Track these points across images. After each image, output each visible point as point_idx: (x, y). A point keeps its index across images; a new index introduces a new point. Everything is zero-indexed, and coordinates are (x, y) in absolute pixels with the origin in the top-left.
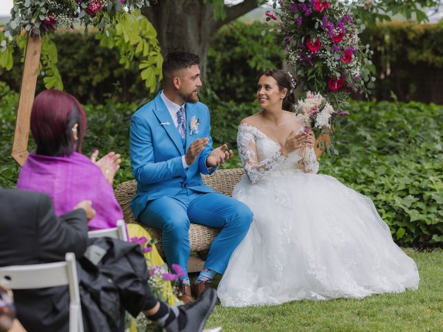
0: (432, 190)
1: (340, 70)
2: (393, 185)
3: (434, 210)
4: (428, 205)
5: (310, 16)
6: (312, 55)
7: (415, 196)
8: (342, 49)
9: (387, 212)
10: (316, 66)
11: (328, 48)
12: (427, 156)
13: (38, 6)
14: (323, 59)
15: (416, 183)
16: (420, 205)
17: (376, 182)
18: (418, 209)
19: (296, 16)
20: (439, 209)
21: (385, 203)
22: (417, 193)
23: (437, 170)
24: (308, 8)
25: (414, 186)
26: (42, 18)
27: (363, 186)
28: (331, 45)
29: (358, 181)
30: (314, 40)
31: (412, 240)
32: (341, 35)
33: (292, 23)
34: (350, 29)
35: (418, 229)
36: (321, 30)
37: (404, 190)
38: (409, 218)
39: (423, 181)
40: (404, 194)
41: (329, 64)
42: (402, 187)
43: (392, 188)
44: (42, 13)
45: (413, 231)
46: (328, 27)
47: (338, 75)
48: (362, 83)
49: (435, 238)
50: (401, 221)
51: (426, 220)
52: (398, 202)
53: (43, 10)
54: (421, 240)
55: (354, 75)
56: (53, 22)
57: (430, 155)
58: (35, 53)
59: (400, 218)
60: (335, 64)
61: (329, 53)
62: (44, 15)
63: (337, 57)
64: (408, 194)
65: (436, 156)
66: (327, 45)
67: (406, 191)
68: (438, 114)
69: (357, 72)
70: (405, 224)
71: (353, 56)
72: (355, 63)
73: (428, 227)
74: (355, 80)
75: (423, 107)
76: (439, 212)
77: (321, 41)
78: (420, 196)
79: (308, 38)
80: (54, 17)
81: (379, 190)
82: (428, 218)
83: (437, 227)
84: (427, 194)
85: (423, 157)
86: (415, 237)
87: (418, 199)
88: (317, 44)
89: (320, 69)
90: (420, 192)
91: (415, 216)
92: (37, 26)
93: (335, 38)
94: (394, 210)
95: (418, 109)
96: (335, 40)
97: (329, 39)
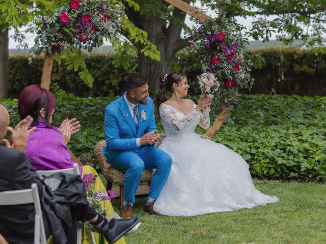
0: (291, 146)
1: (233, 75)
2: (268, 143)
3: (291, 157)
4: (288, 155)
5: (214, 43)
6: (215, 66)
7: (281, 149)
8: (234, 62)
9: (264, 159)
10: (218, 73)
11: (225, 62)
12: (293, 126)
13: (50, 36)
14: (222, 68)
15: (282, 142)
16: (284, 155)
17: (259, 141)
18: (282, 157)
20: (294, 157)
21: (263, 154)
22: (282, 148)
23: (296, 134)
24: (213, 38)
25: (281, 144)
26: (53, 44)
27: (251, 143)
28: (227, 60)
29: (249, 141)
30: (216, 57)
31: (278, 176)
32: (233, 54)
33: (204, 47)
34: (238, 50)
35: (282, 169)
36: (221, 51)
37: (274, 146)
38: (277, 162)
39: (286, 141)
40: (275, 148)
41: (226, 72)
42: (273, 144)
43: (268, 144)
44: (52, 41)
45: (279, 170)
46: (225, 49)
47: (231, 77)
48: (247, 82)
49: (292, 174)
50: (272, 164)
51: (287, 164)
52: (271, 153)
53: (54, 39)
54: (284, 176)
55: (241, 78)
56: (59, 46)
57: (295, 126)
58: (50, 64)
59: (271, 162)
60: (229, 71)
61: (225, 65)
62: (54, 42)
63: (230, 67)
64: (277, 148)
65: (298, 126)
66: (224, 60)
67: (276, 146)
68: (307, 102)
69: (243, 76)
70: (275, 166)
71: (240, 67)
72: (241, 70)
73: (288, 168)
74: (242, 81)
75: (299, 98)
76: (294, 159)
77: (220, 57)
78: (284, 150)
79: (213, 56)
80: (60, 43)
81: (260, 146)
82: (288, 162)
83: (294, 168)
84: (288, 148)
85: (291, 127)
86: (280, 173)
87: (282, 151)
88: (218, 59)
89: (220, 74)
90: (284, 147)
91: (280, 161)
92: (50, 48)
93: (229, 55)
94: (268, 158)
95: (296, 99)
96: (229, 57)
97: (226, 56)
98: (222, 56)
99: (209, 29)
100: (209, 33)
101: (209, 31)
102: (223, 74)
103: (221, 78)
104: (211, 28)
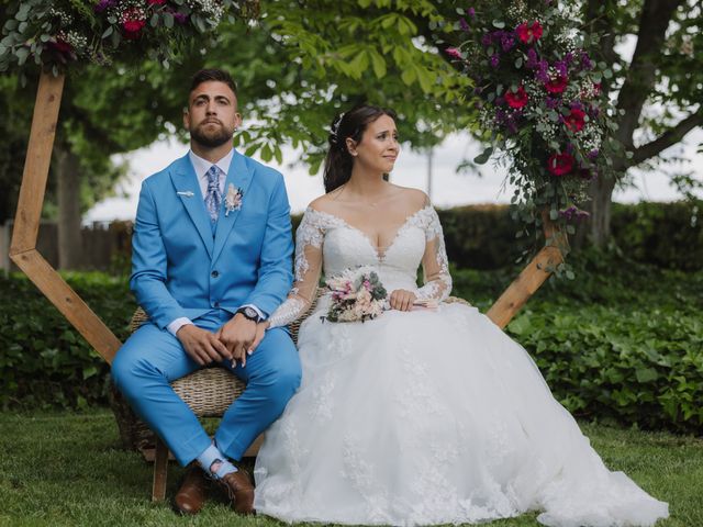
1: (563, 139)
5: (513, 49)
6: (515, 116)
8: (567, 105)
10: (521, 133)
19: (490, 52)
24: (509, 38)
26: (44, 39)
28: (546, 98)
30: (515, 89)
32: (560, 80)
33: (485, 62)
44: (45, 31)
47: (555, 145)
53: (46, 25)
55: (589, 149)
60: (551, 129)
61: (539, 111)
63: (554, 117)
66: (540, 97)
69: (595, 145)
71: (587, 118)
74: (594, 158)
77: (527, 91)
79: (508, 86)
80: (63, 37)
88: (521, 95)
89: (527, 137)
96: (554, 90)
97: (544, 89)
98: (533, 88)
99: (501, 15)
100: (501, 25)
101: (500, 20)
102: (536, 137)
103: (530, 147)
104: (504, 12)
